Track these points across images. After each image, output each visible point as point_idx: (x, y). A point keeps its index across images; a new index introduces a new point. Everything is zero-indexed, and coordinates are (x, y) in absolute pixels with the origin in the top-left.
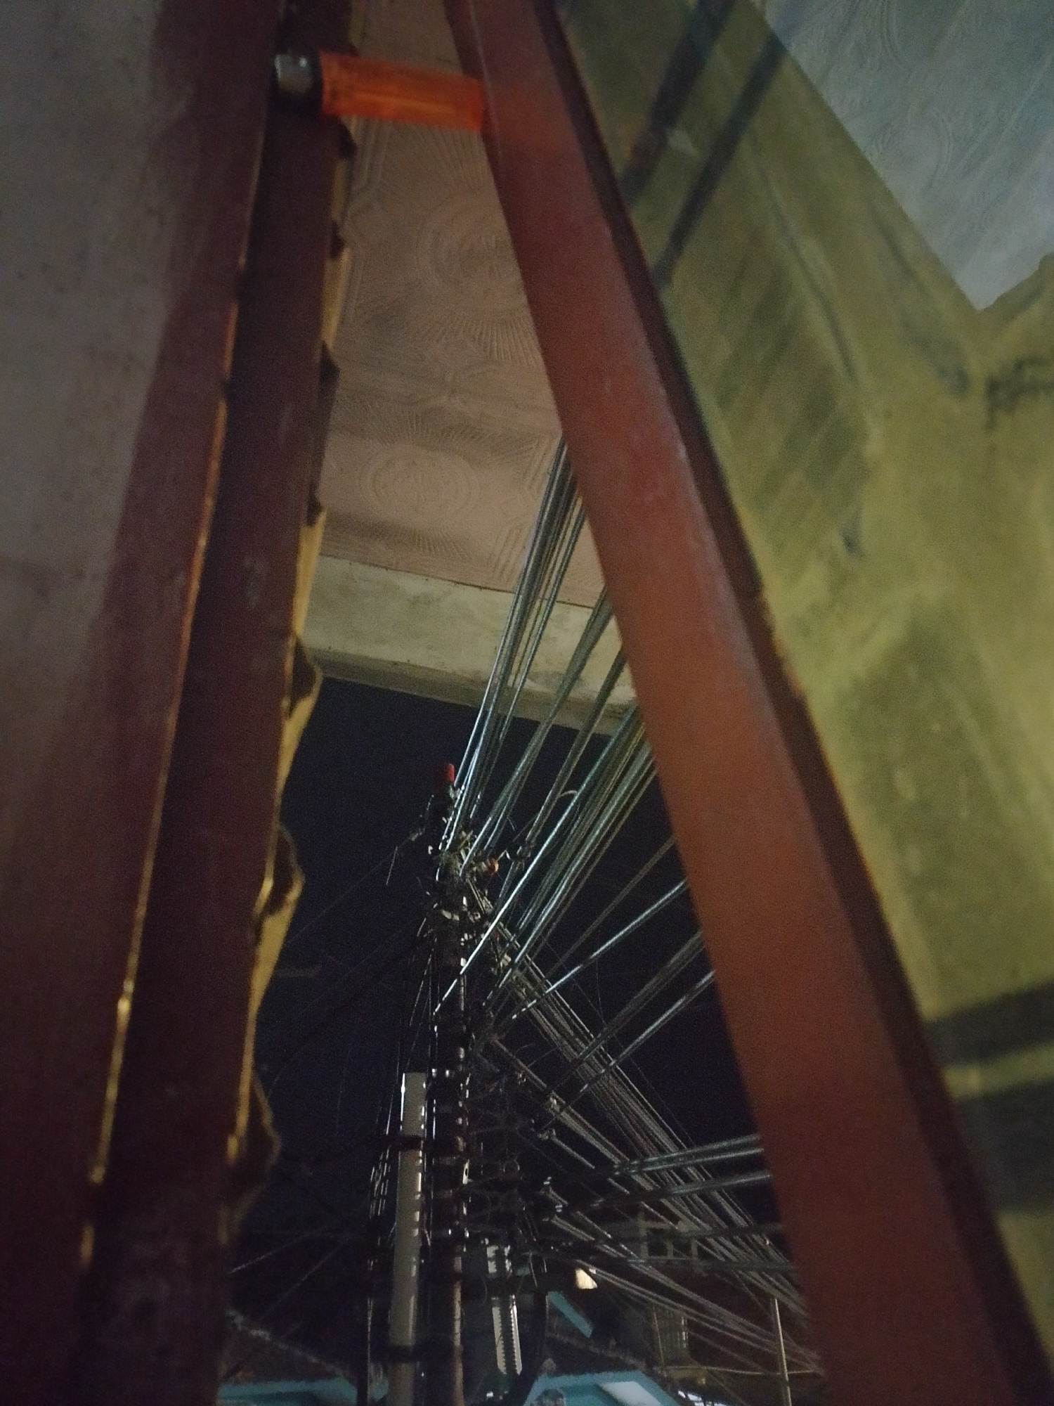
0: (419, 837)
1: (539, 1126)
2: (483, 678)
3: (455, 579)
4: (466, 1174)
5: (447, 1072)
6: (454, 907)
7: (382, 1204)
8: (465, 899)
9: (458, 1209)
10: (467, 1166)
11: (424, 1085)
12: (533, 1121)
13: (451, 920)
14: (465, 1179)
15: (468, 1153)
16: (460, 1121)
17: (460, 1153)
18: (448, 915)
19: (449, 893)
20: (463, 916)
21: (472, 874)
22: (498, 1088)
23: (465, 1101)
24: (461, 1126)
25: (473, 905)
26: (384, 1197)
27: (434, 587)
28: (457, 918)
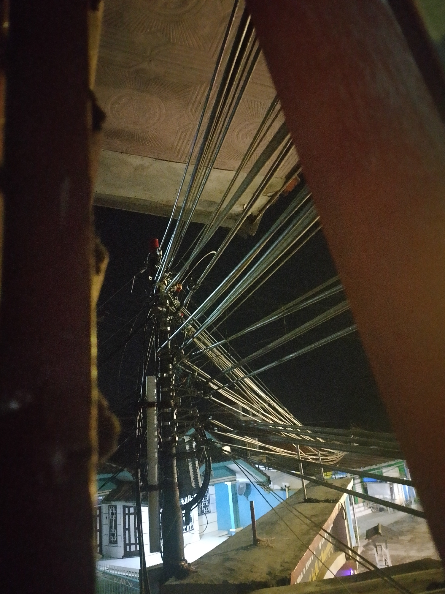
0: (144, 271)
1: (205, 394)
2: (172, 204)
3: (155, 157)
4: (175, 415)
5: (165, 375)
6: (163, 305)
7: (141, 430)
8: (167, 301)
9: (173, 428)
10: (176, 411)
11: (155, 381)
12: (202, 392)
13: (162, 310)
14: (175, 417)
15: (176, 406)
16: (172, 394)
17: (172, 406)
18: (161, 309)
19: (160, 299)
20: (167, 308)
21: (171, 292)
22: (187, 380)
23: (173, 385)
24: (172, 396)
25: (171, 304)
26: (141, 427)
27: (146, 161)
28: (165, 310)
